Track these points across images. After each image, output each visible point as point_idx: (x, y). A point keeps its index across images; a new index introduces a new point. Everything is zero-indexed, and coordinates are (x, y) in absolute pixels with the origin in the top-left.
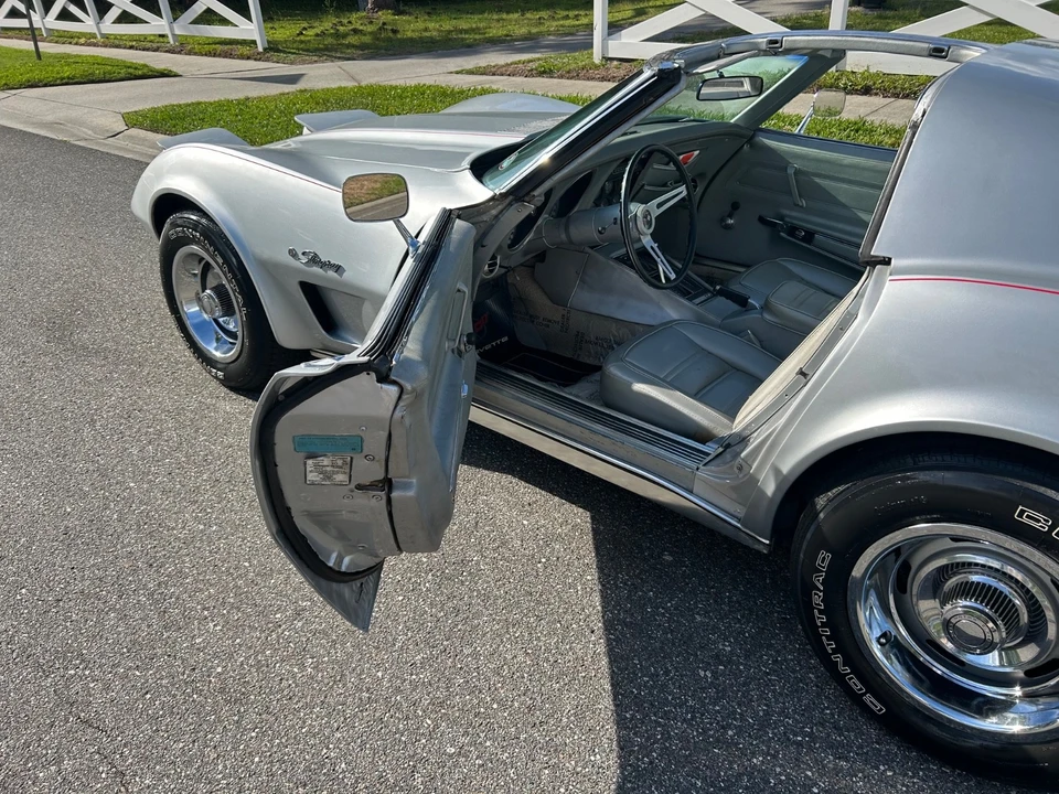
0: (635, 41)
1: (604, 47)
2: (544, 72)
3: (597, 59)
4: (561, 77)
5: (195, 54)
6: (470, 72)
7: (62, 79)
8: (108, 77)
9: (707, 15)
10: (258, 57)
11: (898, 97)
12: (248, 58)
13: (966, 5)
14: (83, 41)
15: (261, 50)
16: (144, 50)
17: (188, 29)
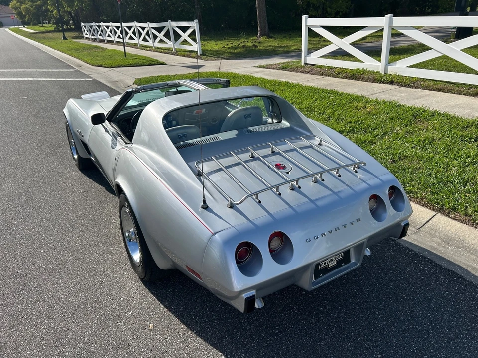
0: (316, 57)
1: (305, 59)
2: (283, 68)
3: (303, 64)
4: (288, 70)
5: (179, 55)
6: (261, 67)
7: (129, 64)
8: (143, 64)
9: (340, 48)
10: (197, 57)
11: (402, 86)
12: (194, 58)
13: (432, 49)
14: (148, 49)
15: (199, 55)
16: (165, 53)
17: (178, 46)
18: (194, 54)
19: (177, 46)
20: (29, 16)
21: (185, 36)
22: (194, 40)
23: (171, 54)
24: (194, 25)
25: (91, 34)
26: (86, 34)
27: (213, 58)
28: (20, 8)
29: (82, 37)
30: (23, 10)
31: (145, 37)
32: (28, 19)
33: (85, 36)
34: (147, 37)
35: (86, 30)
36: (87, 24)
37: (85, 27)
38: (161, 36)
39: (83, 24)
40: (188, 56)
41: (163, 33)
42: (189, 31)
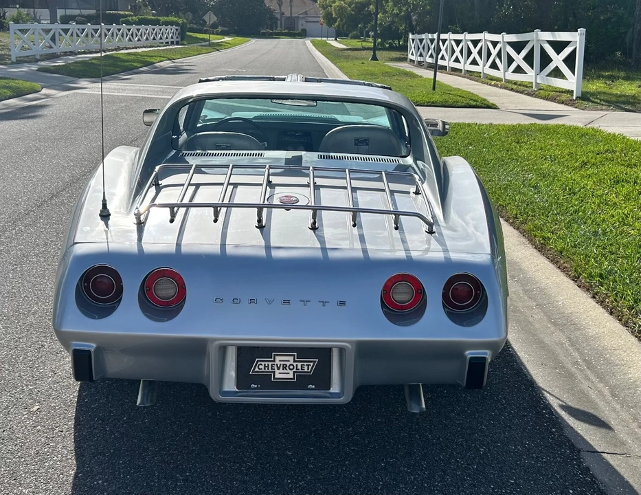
10: (569, 103)
14: (493, 83)
15: (574, 98)
16: (518, 92)
17: (543, 80)
18: (564, 97)
19: (542, 78)
20: (341, 20)
21: (558, 60)
22: (572, 68)
23: (526, 94)
24: (576, 39)
25: (419, 53)
26: (412, 54)
27: (599, 107)
28: (331, 6)
29: (405, 59)
30: (335, 9)
31: (494, 61)
32: (339, 25)
33: (410, 57)
34: (498, 61)
35: (413, 46)
36: (417, 37)
37: (413, 40)
38: (519, 59)
39: (411, 36)
40: (553, 100)
41: (524, 53)
42: (567, 51)
